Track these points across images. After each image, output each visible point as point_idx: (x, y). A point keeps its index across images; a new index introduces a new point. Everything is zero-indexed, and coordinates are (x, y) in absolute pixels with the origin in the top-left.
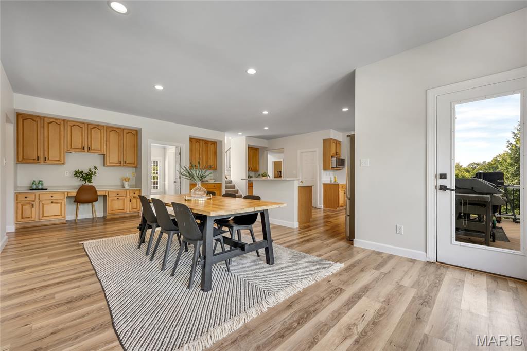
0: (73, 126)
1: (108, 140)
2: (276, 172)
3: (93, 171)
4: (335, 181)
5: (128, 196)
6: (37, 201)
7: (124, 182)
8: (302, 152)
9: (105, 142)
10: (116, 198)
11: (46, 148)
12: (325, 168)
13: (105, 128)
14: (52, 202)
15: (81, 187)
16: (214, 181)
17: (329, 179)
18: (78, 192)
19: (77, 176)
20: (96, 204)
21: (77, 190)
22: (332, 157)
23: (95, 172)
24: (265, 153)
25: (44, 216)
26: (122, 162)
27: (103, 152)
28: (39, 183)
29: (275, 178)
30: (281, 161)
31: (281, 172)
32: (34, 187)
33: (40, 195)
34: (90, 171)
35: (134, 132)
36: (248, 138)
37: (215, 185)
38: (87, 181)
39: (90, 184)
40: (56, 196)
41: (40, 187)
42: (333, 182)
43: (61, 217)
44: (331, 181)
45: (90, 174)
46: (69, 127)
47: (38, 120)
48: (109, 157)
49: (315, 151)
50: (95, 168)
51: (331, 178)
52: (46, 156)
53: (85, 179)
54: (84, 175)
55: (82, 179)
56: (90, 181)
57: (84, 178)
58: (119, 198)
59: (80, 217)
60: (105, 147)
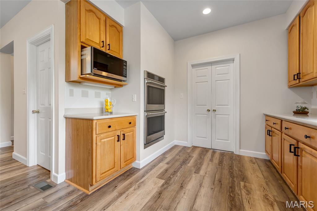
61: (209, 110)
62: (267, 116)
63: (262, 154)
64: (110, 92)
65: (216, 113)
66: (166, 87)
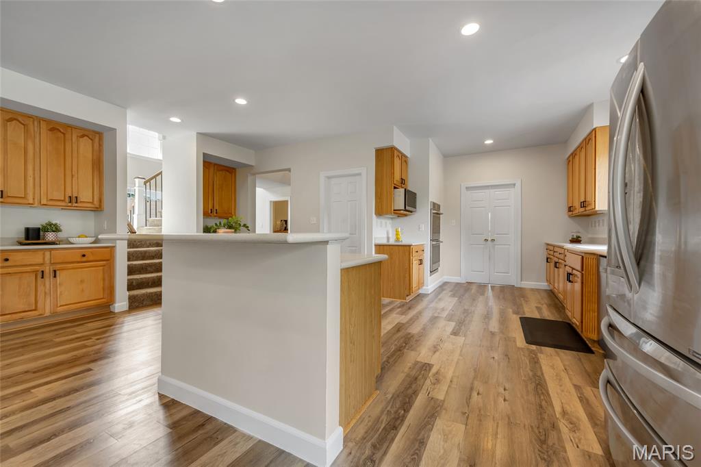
2: (279, 223)
4: (397, 240)
8: (329, 178)
12: (380, 212)
17: (385, 236)
22: (395, 188)
24: (250, 179)
29: (275, 232)
30: (287, 201)
31: (286, 222)
36: (203, 137)
42: (392, 242)
44: (388, 239)
49: (359, 174)
51: (388, 233)
61: (486, 240)
62: (548, 244)
63: (544, 285)
64: (391, 221)
65: (495, 242)
66: (441, 216)
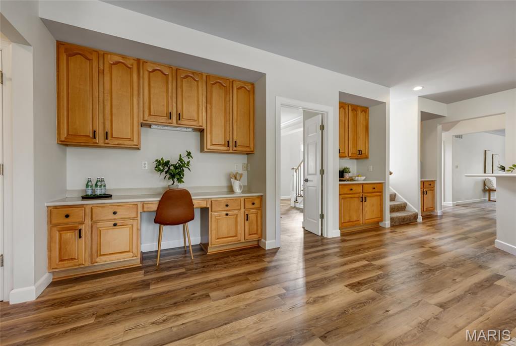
0: (154, 71)
1: (208, 101)
3: (186, 160)
5: (243, 210)
6: (88, 221)
7: (233, 180)
9: (204, 104)
10: (224, 213)
11: (108, 116)
13: (204, 78)
14: (115, 225)
15: (166, 192)
16: (364, 178)
18: (160, 202)
19: (160, 170)
20: (190, 224)
21: (159, 199)
23: (188, 162)
24: (439, 128)
25: (101, 255)
26: (231, 144)
27: (201, 124)
28: (96, 185)
32: (89, 193)
33: (94, 210)
34: (181, 160)
35: (249, 88)
36: (421, 99)
37: (374, 186)
38: (175, 180)
39: (181, 186)
40: (122, 213)
41: (98, 192)
43: (131, 254)
45: (180, 167)
46: (146, 74)
47: (94, 57)
48: (211, 133)
50: (189, 154)
52: (108, 129)
53: (172, 176)
54: (172, 168)
55: (168, 176)
56: (180, 180)
57: (170, 174)
58: (229, 213)
59: (164, 246)
60: (204, 114)
